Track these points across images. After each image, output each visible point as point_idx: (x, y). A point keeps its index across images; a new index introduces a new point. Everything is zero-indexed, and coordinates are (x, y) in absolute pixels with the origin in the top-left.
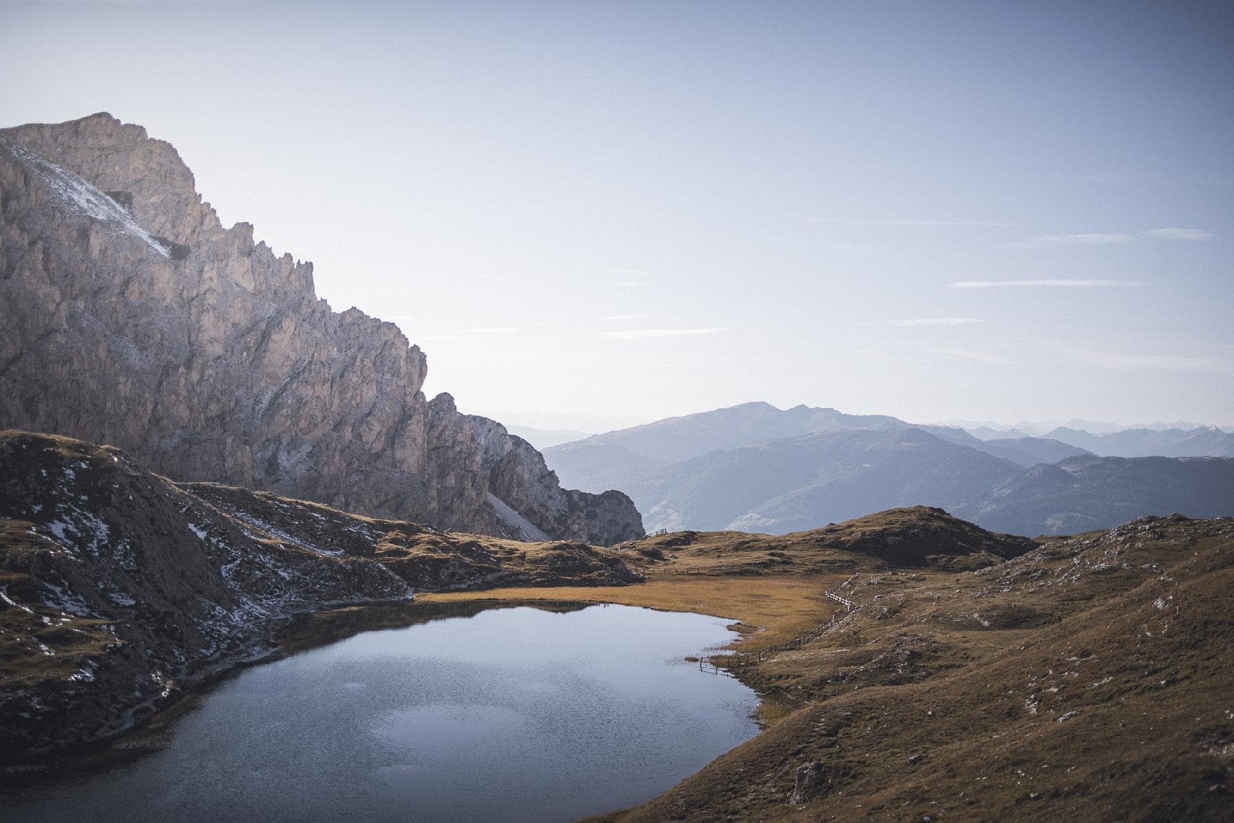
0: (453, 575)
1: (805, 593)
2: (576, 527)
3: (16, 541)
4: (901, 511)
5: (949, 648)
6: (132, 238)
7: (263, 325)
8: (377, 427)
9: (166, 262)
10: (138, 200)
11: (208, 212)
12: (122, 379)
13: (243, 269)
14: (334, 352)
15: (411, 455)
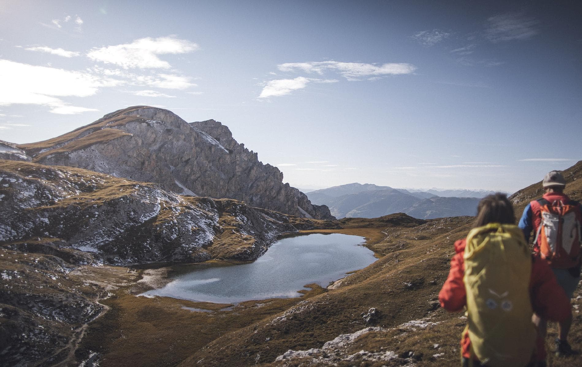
0: (305, 227)
1: (377, 231)
2: (318, 214)
3: (232, 221)
4: (397, 214)
5: (410, 244)
6: (221, 149)
7: (249, 168)
8: (274, 191)
9: (228, 154)
10: (221, 139)
11: (236, 142)
12: (221, 181)
13: (245, 155)
14: (265, 174)
15: (282, 198)
